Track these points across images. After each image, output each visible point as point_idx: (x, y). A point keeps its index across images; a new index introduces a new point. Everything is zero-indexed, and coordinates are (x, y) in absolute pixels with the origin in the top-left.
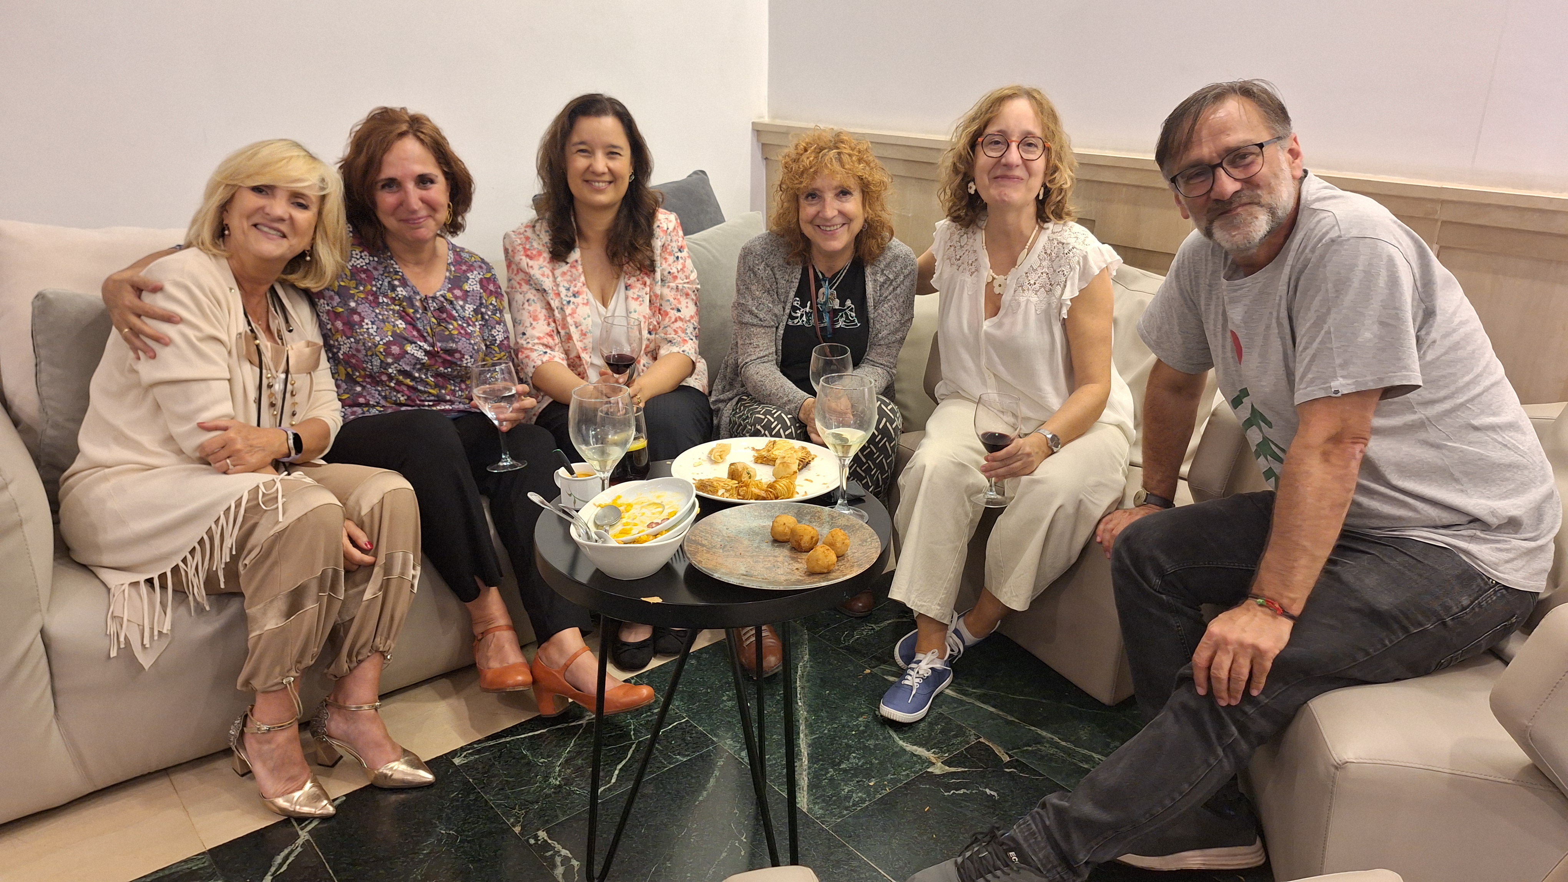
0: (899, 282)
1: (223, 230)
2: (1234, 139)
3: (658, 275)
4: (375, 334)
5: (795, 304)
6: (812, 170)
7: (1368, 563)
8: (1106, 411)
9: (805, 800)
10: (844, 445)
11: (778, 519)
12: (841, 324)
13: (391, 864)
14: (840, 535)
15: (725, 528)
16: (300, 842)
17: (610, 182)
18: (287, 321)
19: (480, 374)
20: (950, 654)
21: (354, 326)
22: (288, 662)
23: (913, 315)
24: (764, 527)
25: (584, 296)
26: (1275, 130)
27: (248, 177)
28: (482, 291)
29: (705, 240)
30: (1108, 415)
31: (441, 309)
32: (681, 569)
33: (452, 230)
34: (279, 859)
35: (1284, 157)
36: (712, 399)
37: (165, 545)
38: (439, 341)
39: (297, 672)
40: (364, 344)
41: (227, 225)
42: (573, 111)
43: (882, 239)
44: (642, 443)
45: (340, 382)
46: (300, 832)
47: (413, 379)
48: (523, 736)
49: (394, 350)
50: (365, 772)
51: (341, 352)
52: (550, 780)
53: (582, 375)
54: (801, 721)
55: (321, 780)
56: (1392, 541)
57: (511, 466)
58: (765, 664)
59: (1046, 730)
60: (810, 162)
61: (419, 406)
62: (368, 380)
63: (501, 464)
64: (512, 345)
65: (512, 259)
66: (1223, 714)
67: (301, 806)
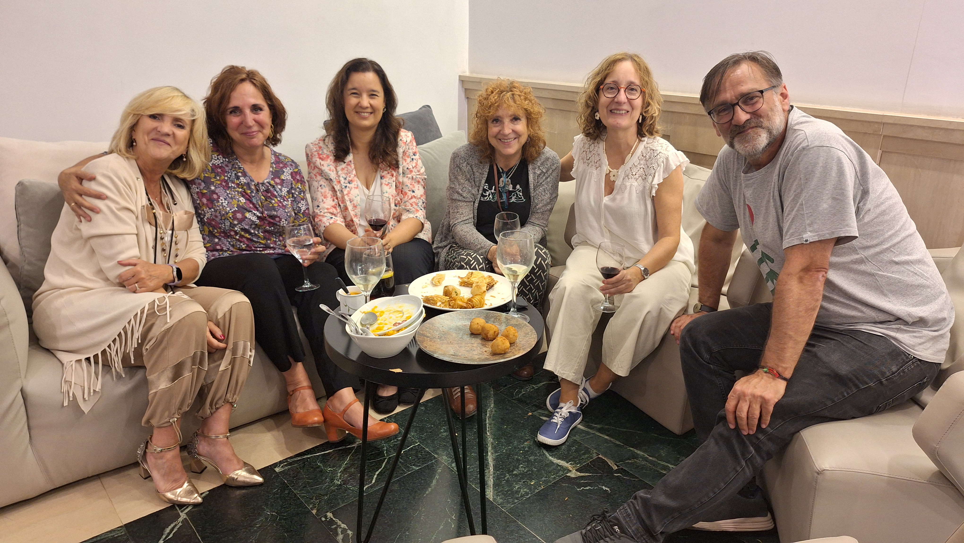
0: (549, 174)
1: (132, 142)
2: (745, 88)
3: (401, 170)
4: (226, 206)
5: (485, 187)
6: (496, 105)
7: (834, 346)
8: (677, 254)
9: (492, 493)
10: (515, 274)
11: (474, 320)
12: (513, 200)
13: (237, 533)
14: (512, 330)
15: (441, 326)
16: (180, 519)
17: (371, 113)
18: (173, 198)
19: (291, 231)
20: (581, 403)
21: (213, 201)
22: (173, 410)
23: (558, 194)
24: (465, 325)
25: (355, 183)
26: (771, 82)
27: (147, 109)
28: (292, 180)
29: (429, 148)
30: (678, 256)
31: (267, 191)
32: (414, 351)
33: (273, 143)
34: (168, 530)
35: (777, 98)
36: (434, 246)
37: (97, 337)
38: (266, 211)
39: (179, 415)
40: (220, 213)
41: (134, 139)
42: (348, 69)
43: (539, 147)
44: (390, 274)
45: (205, 236)
46: (181, 514)
47: (250, 234)
48: (318, 454)
49: (239, 216)
50: (221, 476)
51: (206, 217)
52: (335, 481)
53: (354, 232)
54: (489, 445)
55: (193, 481)
56: (849, 332)
57: (310, 288)
58: (467, 410)
59: (640, 450)
60: (495, 100)
61: (254, 250)
62: (222, 235)
63: (304, 286)
64: (311, 213)
65: (311, 160)
66: (745, 439)
67: (181, 497)
